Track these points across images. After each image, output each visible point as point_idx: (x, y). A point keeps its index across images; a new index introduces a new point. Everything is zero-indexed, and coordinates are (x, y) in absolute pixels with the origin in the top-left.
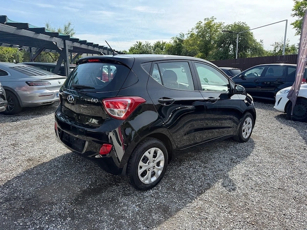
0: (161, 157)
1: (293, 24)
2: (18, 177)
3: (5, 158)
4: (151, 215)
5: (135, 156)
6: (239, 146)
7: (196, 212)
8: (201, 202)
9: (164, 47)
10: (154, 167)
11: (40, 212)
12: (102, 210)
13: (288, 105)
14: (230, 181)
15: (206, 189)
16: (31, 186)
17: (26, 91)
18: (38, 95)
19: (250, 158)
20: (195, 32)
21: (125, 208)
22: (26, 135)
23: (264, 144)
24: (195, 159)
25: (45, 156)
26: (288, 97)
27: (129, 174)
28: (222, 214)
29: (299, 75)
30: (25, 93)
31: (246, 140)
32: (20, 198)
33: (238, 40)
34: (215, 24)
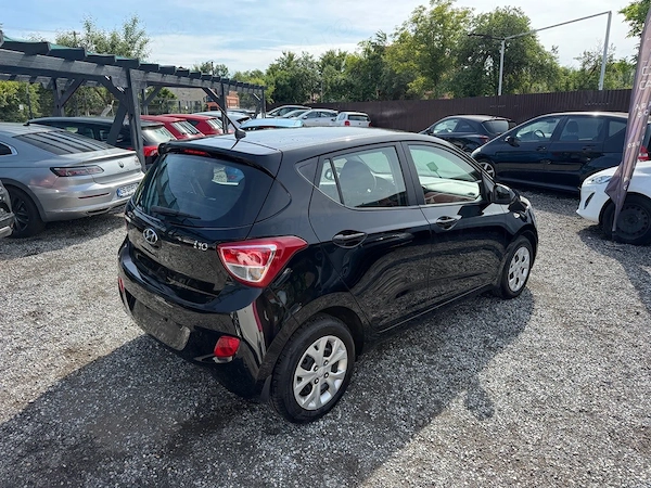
0: (340, 351)
1: (623, 12)
2: (48, 394)
3: (19, 348)
4: (321, 479)
5: (288, 359)
6: (501, 307)
7: (413, 470)
8: (422, 447)
9: (343, 64)
10: (326, 375)
11: (98, 475)
12: (223, 469)
13: (607, 209)
14: (482, 394)
15: (434, 415)
16: (78, 414)
17: (51, 187)
18: (77, 196)
19: (524, 338)
20: (411, 30)
21: (270, 463)
22: (58, 289)
23: (555, 301)
24: (410, 342)
25: (101, 341)
26: (607, 192)
27: (275, 395)
28: (464, 475)
29: (632, 144)
30: (50, 191)
31: (517, 294)
32: (57, 445)
33: (503, 48)
34: (453, 13)
